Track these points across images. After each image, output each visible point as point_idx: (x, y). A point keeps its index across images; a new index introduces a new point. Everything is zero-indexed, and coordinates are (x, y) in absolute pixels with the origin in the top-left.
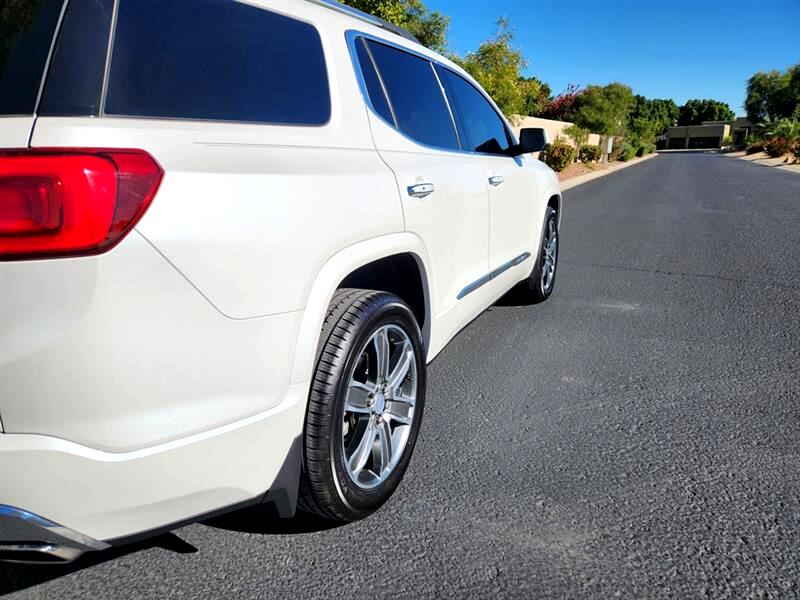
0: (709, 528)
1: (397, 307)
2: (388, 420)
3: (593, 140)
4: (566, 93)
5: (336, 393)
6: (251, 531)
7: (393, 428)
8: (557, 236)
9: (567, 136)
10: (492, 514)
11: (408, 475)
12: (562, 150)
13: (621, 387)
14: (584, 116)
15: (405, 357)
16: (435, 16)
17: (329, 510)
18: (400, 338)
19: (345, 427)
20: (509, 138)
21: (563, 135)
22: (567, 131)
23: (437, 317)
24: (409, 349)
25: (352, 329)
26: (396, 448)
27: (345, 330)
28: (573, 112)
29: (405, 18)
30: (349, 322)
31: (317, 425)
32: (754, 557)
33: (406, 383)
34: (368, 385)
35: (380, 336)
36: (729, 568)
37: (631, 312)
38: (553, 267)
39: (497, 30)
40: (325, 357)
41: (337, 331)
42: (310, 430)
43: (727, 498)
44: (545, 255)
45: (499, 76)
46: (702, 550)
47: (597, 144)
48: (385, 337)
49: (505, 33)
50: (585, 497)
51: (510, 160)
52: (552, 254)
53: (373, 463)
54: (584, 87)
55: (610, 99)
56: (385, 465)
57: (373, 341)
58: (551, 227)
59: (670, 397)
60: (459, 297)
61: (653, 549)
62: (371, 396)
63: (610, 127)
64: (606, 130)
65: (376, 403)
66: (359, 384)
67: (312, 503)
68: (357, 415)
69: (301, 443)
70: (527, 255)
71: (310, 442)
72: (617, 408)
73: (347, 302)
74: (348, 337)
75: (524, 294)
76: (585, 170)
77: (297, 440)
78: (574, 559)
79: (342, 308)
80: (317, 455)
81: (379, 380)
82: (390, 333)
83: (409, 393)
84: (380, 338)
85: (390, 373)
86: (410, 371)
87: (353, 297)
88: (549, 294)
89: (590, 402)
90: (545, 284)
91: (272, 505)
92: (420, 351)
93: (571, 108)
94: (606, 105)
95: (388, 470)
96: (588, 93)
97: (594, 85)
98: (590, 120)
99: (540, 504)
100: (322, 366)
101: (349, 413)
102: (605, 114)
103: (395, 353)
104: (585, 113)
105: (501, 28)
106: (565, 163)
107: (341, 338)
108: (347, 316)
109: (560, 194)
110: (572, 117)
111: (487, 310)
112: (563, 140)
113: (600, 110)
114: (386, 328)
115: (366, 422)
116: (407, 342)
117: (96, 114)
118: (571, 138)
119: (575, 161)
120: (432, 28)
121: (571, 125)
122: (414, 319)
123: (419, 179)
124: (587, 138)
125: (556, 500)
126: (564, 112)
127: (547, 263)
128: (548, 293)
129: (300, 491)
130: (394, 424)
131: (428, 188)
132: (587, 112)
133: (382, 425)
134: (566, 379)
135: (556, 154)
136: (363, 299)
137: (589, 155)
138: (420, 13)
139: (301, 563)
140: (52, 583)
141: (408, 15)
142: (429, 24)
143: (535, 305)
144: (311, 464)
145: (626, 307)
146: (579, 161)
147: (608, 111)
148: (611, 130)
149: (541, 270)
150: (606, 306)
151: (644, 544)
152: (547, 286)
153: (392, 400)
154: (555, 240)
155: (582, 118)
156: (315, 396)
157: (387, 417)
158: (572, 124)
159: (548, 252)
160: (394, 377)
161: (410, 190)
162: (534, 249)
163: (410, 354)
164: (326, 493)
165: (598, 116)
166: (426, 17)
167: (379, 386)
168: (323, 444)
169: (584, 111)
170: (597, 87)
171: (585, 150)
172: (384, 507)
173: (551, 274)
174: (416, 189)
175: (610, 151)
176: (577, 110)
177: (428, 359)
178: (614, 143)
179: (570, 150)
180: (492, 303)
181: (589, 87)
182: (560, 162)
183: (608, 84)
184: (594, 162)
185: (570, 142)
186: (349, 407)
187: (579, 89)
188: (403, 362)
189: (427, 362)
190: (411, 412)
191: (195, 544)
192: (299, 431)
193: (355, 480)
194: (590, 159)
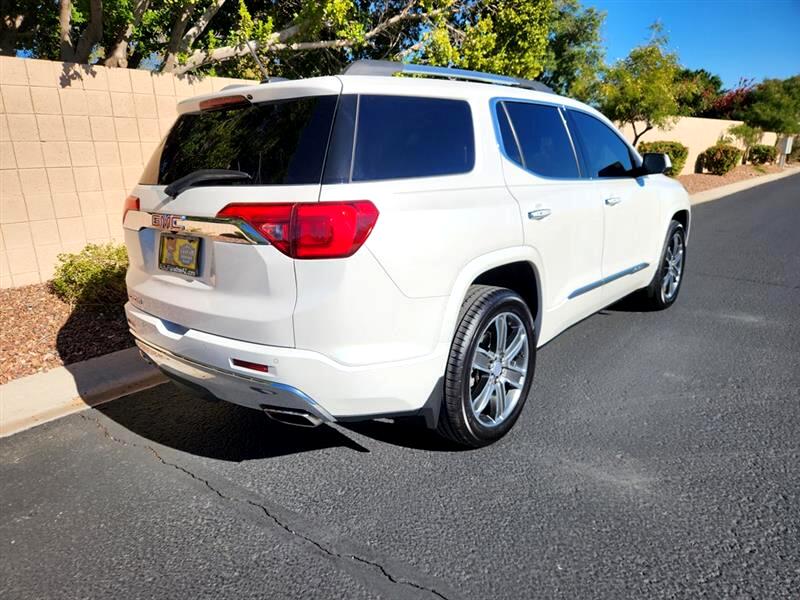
0: (757, 487)
1: (515, 301)
2: (503, 383)
3: (769, 139)
4: (737, 88)
5: (467, 353)
6: (404, 445)
7: (507, 390)
8: (684, 248)
9: (733, 137)
10: (580, 458)
11: (517, 427)
12: (726, 152)
13: (718, 385)
14: (757, 114)
15: (519, 339)
16: (590, 11)
17: (459, 433)
18: (516, 323)
19: (472, 381)
20: (633, 160)
21: (729, 136)
22: (734, 131)
23: (548, 311)
24: (522, 332)
25: (480, 312)
26: (508, 405)
27: (476, 312)
28: (743, 110)
29: (557, 16)
30: (478, 307)
31: (453, 373)
32: (788, 509)
33: (518, 358)
34: (490, 354)
35: (500, 320)
36: (763, 512)
37: (753, 323)
38: (678, 278)
39: (650, 35)
40: (461, 329)
41: (470, 313)
42: (449, 376)
43: (783, 471)
44: (668, 265)
45: (650, 81)
46: (745, 499)
47: (773, 144)
48: (504, 321)
49: (659, 37)
50: (658, 456)
51: (632, 181)
52: (678, 265)
53: (490, 410)
54: (760, 81)
55: (790, 94)
56: (500, 414)
57: (494, 323)
58: (676, 241)
59: (764, 396)
60: (571, 297)
61: (704, 493)
62: (491, 362)
63: (788, 125)
64: (784, 128)
65: (495, 367)
66: (484, 351)
67: (448, 428)
68: (481, 373)
69: (443, 381)
70: (646, 265)
71: (448, 383)
72: (708, 400)
73: (478, 294)
74: (477, 318)
75: (642, 301)
76: (755, 172)
77: (441, 379)
78: (637, 491)
79: (474, 297)
80: (452, 393)
81: (497, 351)
82: (508, 319)
83: (520, 364)
84: (500, 321)
85: (507, 348)
86: (523, 349)
87: (482, 291)
88: (672, 302)
89: (685, 394)
90: (667, 292)
91: (422, 419)
92: (533, 337)
93: (742, 104)
94: (786, 99)
95: (502, 418)
96: (764, 88)
97: (772, 78)
98: (764, 117)
99: (619, 456)
100: (458, 335)
101: (475, 370)
102: (783, 111)
103: (511, 334)
104: (758, 111)
105: (654, 32)
106: (728, 166)
107: (472, 317)
108: (477, 303)
109: (689, 209)
110: (742, 114)
111: (599, 312)
112: (730, 140)
113: (778, 106)
114: (506, 314)
115: (487, 379)
116: (522, 327)
117: (346, 181)
118: (739, 138)
119: (744, 163)
120: (585, 24)
121: (739, 124)
122: (528, 310)
123: (539, 205)
124: (761, 137)
125: (633, 456)
126: (733, 109)
127: (672, 274)
128: (669, 303)
129: (440, 417)
130: (508, 387)
131: (544, 213)
132: (762, 110)
133: (499, 384)
134: (667, 374)
135: (719, 156)
136: (489, 293)
137: (761, 156)
138: (574, 9)
139: (438, 467)
140: (286, 457)
141: (560, 13)
142: (583, 21)
143: (655, 313)
144: (448, 398)
145: (750, 319)
146: (748, 163)
147: (788, 106)
148: (790, 129)
149: (662, 281)
150: (726, 316)
151: (697, 489)
152: (670, 295)
153: (507, 368)
154: (681, 252)
155: (754, 116)
156: (454, 354)
157: (502, 380)
158: (742, 123)
159: (672, 263)
160: (510, 351)
161: (530, 216)
162: (655, 260)
163: (524, 337)
164: (458, 420)
165: (775, 114)
166: (580, 13)
167: (497, 355)
168: (457, 385)
169: (757, 108)
170: (775, 81)
171: (756, 151)
172: (497, 443)
173: (676, 284)
174: (534, 214)
175: (788, 150)
176: (749, 106)
177: (540, 344)
178: (795, 142)
179: (736, 152)
180: (603, 306)
181: (766, 81)
182: (722, 165)
183: (789, 77)
184: (767, 164)
185: (738, 144)
186: (475, 366)
187: (752, 84)
188: (516, 343)
189: (538, 346)
190: (522, 380)
191: (369, 448)
192: (443, 374)
193: (477, 417)
194: (763, 161)
